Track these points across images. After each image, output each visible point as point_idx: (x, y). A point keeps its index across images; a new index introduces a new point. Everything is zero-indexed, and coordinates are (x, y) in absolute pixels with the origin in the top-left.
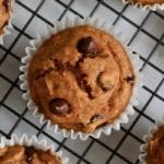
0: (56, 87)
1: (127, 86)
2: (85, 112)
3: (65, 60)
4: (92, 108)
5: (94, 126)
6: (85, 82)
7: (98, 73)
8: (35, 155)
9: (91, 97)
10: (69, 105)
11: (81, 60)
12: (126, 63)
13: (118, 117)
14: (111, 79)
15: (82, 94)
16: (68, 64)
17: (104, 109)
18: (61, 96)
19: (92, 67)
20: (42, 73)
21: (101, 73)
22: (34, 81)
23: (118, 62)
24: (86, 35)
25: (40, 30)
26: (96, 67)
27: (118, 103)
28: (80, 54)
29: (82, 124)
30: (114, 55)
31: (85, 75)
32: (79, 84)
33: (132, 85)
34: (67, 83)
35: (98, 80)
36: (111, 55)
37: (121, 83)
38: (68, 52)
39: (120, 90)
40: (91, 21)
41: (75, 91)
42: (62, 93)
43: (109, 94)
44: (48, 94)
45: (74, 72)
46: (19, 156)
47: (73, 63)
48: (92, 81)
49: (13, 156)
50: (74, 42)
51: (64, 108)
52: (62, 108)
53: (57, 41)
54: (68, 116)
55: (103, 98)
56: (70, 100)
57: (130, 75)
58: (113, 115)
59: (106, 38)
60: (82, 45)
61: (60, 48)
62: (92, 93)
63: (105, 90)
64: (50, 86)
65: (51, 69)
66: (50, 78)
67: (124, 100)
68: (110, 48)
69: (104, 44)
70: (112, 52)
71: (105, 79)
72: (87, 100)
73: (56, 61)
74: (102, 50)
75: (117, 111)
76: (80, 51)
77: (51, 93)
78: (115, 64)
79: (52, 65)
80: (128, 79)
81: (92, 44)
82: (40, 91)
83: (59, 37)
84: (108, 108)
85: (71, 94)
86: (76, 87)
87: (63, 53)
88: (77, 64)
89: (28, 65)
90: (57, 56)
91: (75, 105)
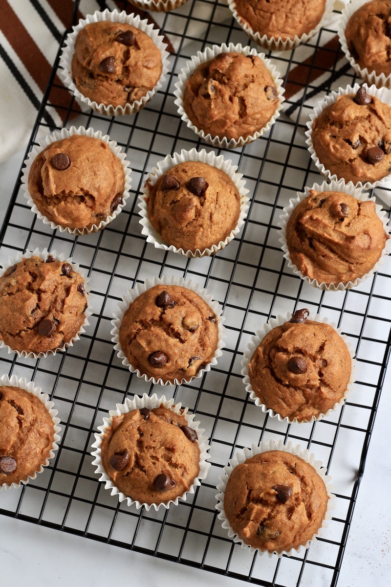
0: (149, 343)
1: (211, 324)
2: (181, 357)
3: (149, 318)
4: (187, 352)
5: (194, 368)
6: (173, 330)
7: (181, 319)
8: (151, 413)
9: (182, 341)
10: (165, 354)
11: (163, 313)
12: (203, 305)
13: (213, 355)
14: (194, 320)
15: (173, 341)
16: (152, 320)
17: (197, 350)
18: (157, 349)
19: (174, 316)
20: (133, 336)
21: (184, 318)
22: (128, 348)
23: (197, 306)
24: (160, 292)
25: (114, 309)
26: (178, 315)
27: (209, 342)
28: (160, 309)
29: (182, 369)
30: (191, 301)
31: (170, 324)
32: (168, 334)
33: (216, 323)
34: (157, 336)
35: (183, 324)
36: (188, 302)
37: (205, 323)
38: (149, 310)
39: (206, 329)
40: (161, 281)
41: (166, 341)
42: (156, 346)
43: (197, 335)
44: (145, 351)
45: (160, 326)
46: (137, 416)
47: (157, 318)
48: (178, 327)
49: (131, 418)
50: (152, 300)
51: (161, 358)
52: (160, 358)
53: (136, 306)
54: (168, 365)
55: (193, 338)
56: (164, 349)
57: (211, 315)
58: (208, 354)
59: (177, 290)
60: (160, 301)
61: (141, 310)
62: (182, 337)
63: (192, 331)
64: (144, 344)
65: (139, 330)
66: (141, 337)
67: (213, 337)
68: (185, 297)
69: (178, 295)
70: (188, 300)
71: (189, 321)
72: (180, 344)
73: (141, 322)
74: (178, 300)
75: (210, 349)
76: (158, 306)
77: (147, 350)
78: (194, 308)
79: (140, 326)
80: (210, 318)
81: (167, 296)
82: (136, 352)
83: (136, 303)
84: (200, 349)
85: (163, 344)
86: (167, 336)
87: (145, 313)
88: (161, 317)
89: (117, 336)
90: (141, 317)
91: (171, 352)
